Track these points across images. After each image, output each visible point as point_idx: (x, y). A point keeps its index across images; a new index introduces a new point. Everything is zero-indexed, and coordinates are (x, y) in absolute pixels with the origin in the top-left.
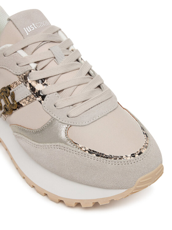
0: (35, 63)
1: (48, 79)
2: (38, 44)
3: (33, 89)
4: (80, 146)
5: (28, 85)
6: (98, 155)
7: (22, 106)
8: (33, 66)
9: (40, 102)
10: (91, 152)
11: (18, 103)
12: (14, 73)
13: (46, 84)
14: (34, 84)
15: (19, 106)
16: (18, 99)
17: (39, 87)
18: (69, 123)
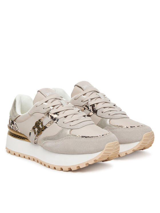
0: (52, 106)
1: (60, 113)
2: (53, 100)
3: (52, 117)
4: (77, 136)
5: (50, 116)
6: (86, 137)
7: (47, 127)
8: (52, 108)
9: (56, 123)
10: (82, 137)
11: (45, 127)
12: (42, 113)
13: (58, 115)
14: (52, 115)
15: (46, 127)
16: (44, 124)
17: (55, 116)
18: (71, 128)
